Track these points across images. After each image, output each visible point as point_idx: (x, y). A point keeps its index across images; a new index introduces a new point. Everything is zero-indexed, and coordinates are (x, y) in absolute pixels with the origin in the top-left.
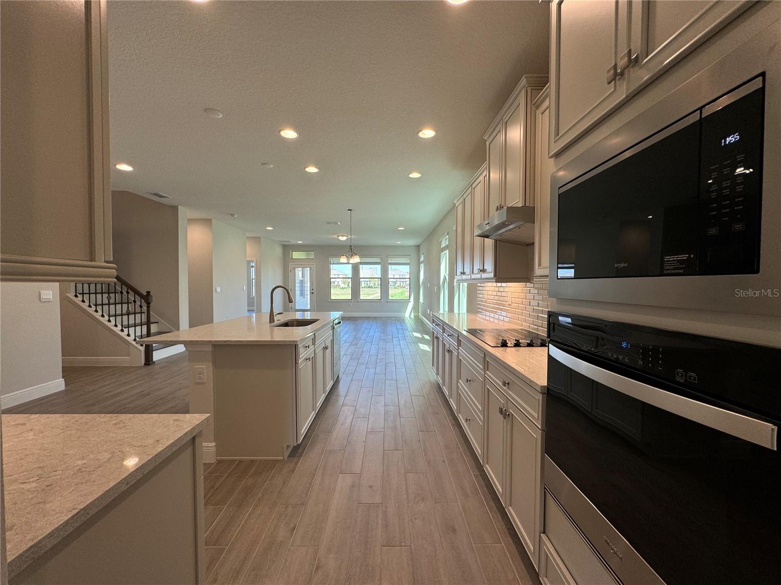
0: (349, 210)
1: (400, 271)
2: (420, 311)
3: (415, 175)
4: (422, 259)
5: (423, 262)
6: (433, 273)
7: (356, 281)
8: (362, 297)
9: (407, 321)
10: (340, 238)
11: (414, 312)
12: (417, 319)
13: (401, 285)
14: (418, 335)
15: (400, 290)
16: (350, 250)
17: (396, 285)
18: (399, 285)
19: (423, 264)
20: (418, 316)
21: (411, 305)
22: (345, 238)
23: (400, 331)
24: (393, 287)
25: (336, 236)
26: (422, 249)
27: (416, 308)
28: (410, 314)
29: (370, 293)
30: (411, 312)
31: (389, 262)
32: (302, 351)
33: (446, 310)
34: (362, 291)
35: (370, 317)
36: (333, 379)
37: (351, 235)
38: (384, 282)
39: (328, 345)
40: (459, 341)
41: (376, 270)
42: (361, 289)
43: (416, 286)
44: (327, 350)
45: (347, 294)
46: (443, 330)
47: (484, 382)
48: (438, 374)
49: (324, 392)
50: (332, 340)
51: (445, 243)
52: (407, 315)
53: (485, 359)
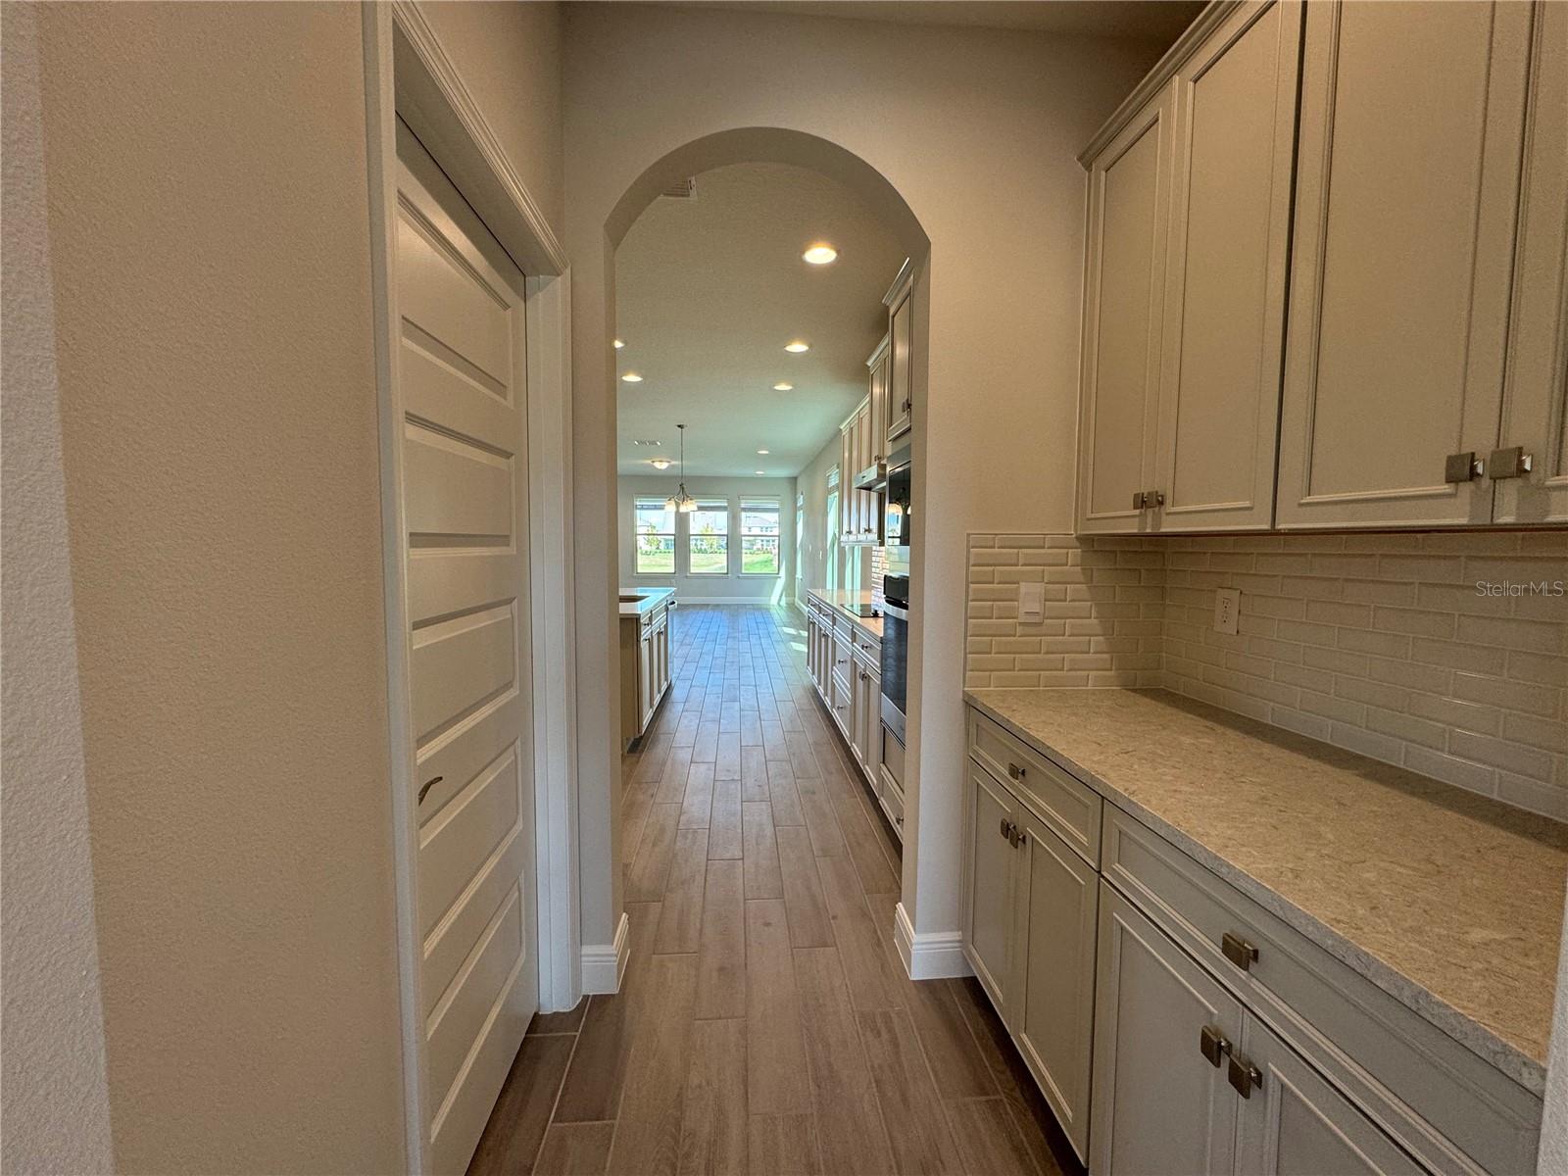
0: (679, 426)
1: (762, 523)
2: (797, 593)
3: (783, 387)
4: (800, 502)
5: (801, 508)
6: (816, 527)
7: (681, 542)
8: (693, 570)
9: (773, 611)
10: (658, 465)
11: (786, 595)
12: (792, 608)
13: (765, 547)
14: (792, 631)
15: (762, 557)
16: (680, 487)
17: (755, 548)
18: (760, 547)
19: (801, 512)
20: (794, 603)
21: (780, 584)
22: (664, 466)
23: (761, 626)
24: (748, 551)
25: (649, 462)
26: (801, 485)
27: (789, 589)
28: (780, 600)
29: (708, 562)
30: (781, 595)
31: (743, 505)
32: (643, 627)
33: (836, 588)
34: (694, 558)
35: (708, 605)
36: (666, 679)
37: (675, 460)
38: (733, 543)
39: (663, 630)
40: (834, 620)
41: (720, 521)
42: (692, 555)
43: (789, 549)
44: (662, 637)
45: (666, 564)
46: (820, 609)
47: (852, 657)
48: (813, 673)
49: (659, 692)
50: (666, 627)
51: (834, 481)
52: (774, 600)
53: (853, 631)
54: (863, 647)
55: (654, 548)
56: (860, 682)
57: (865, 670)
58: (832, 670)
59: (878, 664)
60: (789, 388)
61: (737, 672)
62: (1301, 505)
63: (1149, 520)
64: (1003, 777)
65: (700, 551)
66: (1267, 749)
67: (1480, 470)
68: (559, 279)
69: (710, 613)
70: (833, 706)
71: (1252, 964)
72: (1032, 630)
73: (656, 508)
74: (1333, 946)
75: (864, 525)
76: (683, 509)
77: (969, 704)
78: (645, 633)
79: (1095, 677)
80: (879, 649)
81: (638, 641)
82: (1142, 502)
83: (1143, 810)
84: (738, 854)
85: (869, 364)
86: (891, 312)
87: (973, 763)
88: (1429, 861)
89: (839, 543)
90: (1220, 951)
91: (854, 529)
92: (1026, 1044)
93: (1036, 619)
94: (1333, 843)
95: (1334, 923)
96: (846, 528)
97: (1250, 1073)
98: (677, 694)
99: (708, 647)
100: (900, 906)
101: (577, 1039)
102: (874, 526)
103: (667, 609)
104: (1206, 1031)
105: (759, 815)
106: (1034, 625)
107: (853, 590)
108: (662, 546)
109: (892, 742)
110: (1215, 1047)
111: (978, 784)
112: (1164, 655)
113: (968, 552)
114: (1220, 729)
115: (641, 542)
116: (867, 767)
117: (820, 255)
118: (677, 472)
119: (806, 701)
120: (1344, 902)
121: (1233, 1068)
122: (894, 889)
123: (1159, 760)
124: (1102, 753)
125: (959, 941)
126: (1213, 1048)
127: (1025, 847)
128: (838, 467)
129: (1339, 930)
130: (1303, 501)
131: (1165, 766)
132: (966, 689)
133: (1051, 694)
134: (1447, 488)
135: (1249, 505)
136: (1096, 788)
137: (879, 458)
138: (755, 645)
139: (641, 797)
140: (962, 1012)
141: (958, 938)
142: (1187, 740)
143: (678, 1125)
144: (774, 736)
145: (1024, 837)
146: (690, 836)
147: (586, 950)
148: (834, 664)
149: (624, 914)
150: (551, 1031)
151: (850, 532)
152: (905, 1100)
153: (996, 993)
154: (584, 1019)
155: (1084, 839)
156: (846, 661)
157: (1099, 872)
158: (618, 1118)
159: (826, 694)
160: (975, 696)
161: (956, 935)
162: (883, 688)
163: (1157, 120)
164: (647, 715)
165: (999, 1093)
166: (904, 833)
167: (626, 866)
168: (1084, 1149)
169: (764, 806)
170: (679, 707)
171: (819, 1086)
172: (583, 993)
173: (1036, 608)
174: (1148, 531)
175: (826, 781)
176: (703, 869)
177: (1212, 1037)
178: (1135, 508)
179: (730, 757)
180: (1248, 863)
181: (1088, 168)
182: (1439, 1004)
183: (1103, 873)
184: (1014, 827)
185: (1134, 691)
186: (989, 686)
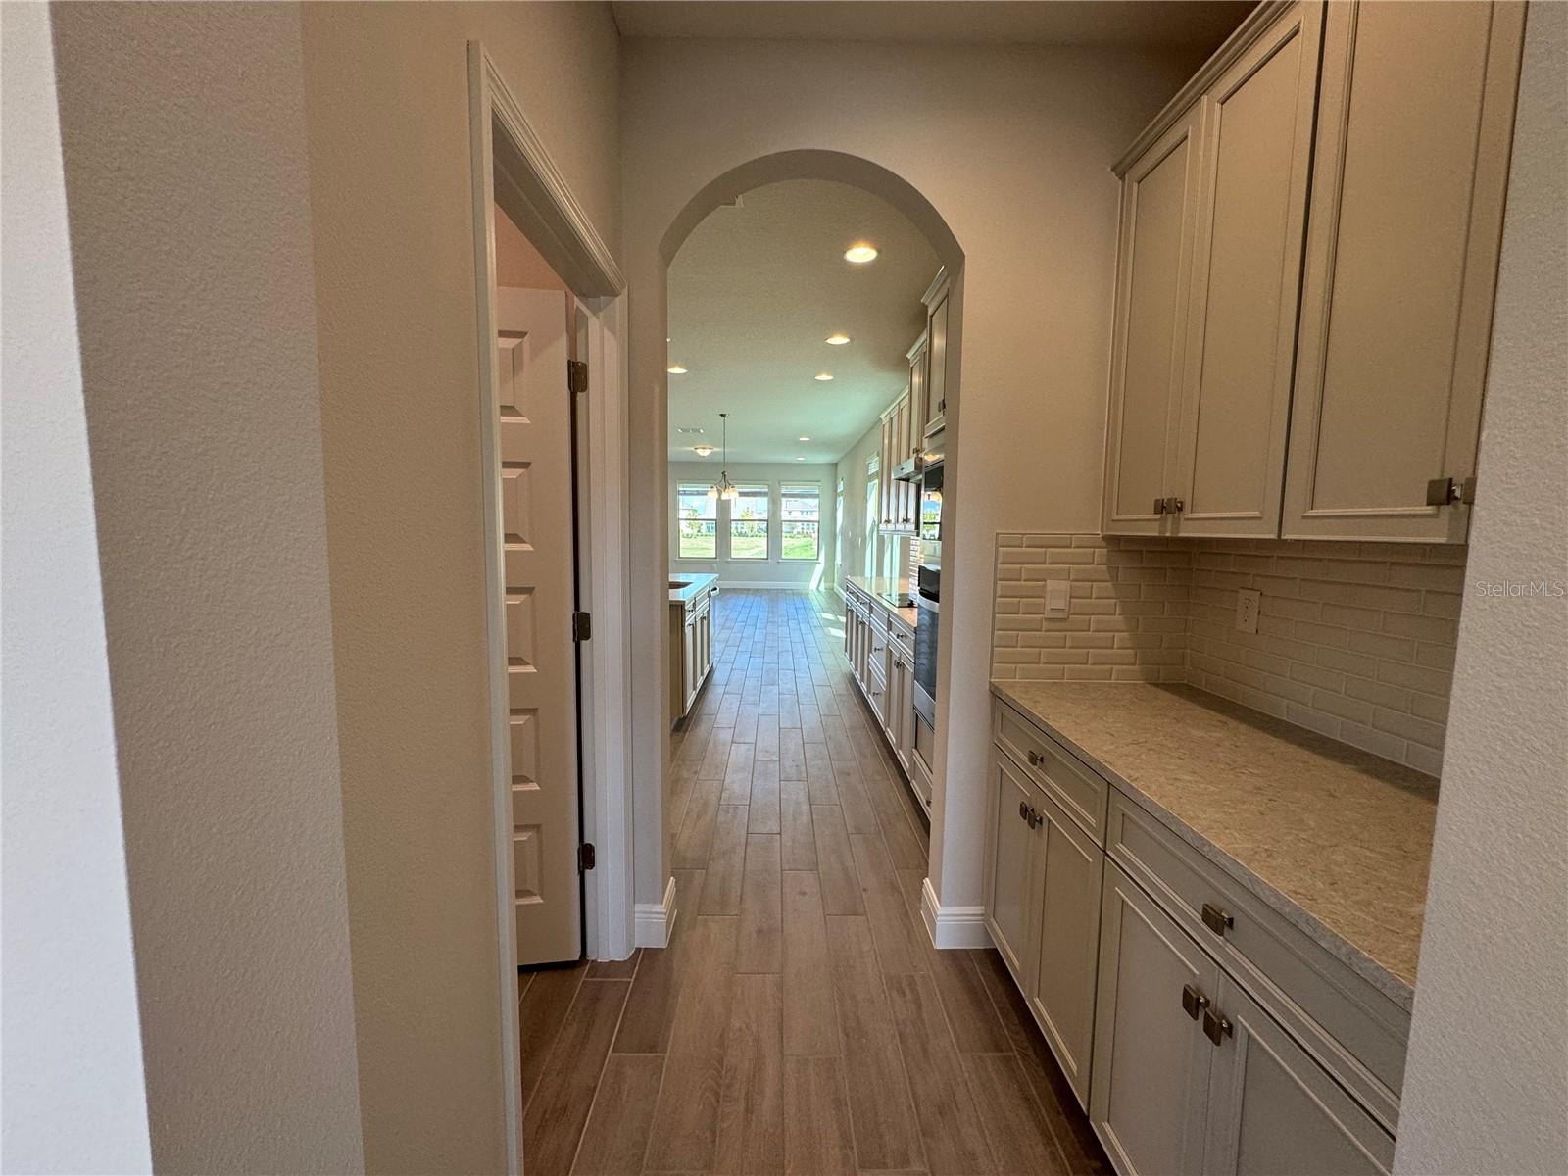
0: (722, 415)
1: (801, 509)
2: (836, 580)
3: (824, 377)
4: (840, 488)
5: (841, 494)
6: (856, 513)
7: (722, 527)
8: (735, 554)
9: (812, 596)
10: (700, 452)
11: (825, 582)
12: (832, 594)
13: (805, 531)
14: (830, 617)
15: (803, 541)
16: (721, 473)
17: (795, 532)
18: (800, 531)
19: (841, 498)
20: (833, 589)
21: (820, 568)
22: (707, 452)
23: (801, 611)
24: (788, 535)
25: (693, 449)
26: (842, 470)
27: (828, 573)
28: (819, 585)
29: (748, 546)
30: (820, 581)
31: (783, 491)
32: (687, 613)
33: (874, 575)
34: (735, 541)
35: (749, 590)
36: (708, 663)
37: (719, 447)
38: (773, 529)
39: (705, 615)
40: (871, 608)
41: (760, 507)
42: (733, 538)
43: (828, 535)
44: (705, 622)
45: (707, 548)
46: (858, 597)
47: (888, 645)
48: (851, 660)
49: (702, 674)
50: (708, 612)
51: (874, 468)
52: (813, 585)
53: (889, 621)
54: (898, 636)
55: (696, 531)
56: (895, 671)
57: (900, 658)
58: (869, 656)
59: (912, 654)
60: (830, 378)
61: (776, 656)
62: (1304, 517)
63: (1169, 525)
64: (1024, 764)
65: (740, 535)
66: (1276, 744)
67: (1458, 493)
68: (617, 299)
69: (751, 598)
70: (869, 692)
71: (1226, 929)
72: (1058, 625)
73: (698, 493)
74: (1289, 913)
75: (902, 515)
76: (725, 496)
77: (995, 694)
78: (689, 619)
79: (1119, 671)
80: (914, 638)
81: (683, 626)
82: (1161, 507)
83: (1142, 795)
84: (776, 829)
85: (909, 356)
86: (930, 312)
87: (997, 748)
88: (1399, 847)
89: (878, 531)
90: (1200, 918)
91: (892, 518)
92: (1039, 1008)
93: (1060, 615)
94: (1313, 829)
95: (1294, 895)
96: (884, 518)
97: (1221, 1024)
98: (717, 677)
99: (748, 632)
100: (927, 881)
101: (631, 985)
102: (912, 516)
103: (709, 595)
104: (1188, 989)
105: (796, 792)
106: (1059, 621)
107: (891, 579)
108: (704, 529)
109: (924, 727)
110: (1194, 1003)
111: (1002, 770)
112: (1188, 651)
113: (997, 551)
114: (1233, 724)
115: (683, 525)
116: (900, 751)
117: (861, 254)
118: (721, 458)
119: (844, 686)
120: (1307, 878)
121: (1208, 1021)
122: (922, 865)
123: (1166, 751)
124: (1112, 743)
125: (982, 915)
126: (1192, 1003)
127: (1041, 829)
128: (878, 455)
129: (1295, 900)
130: (1306, 514)
131: (1171, 757)
132: (992, 680)
133: (1074, 686)
134: (1430, 510)
135: (1259, 515)
136: (1104, 775)
137: (917, 451)
138: (794, 630)
139: (685, 775)
140: (982, 978)
141: (979, 913)
142: (1198, 733)
143: (721, 1061)
144: (811, 719)
145: (1041, 819)
146: (731, 811)
147: (638, 907)
148: (870, 651)
149: (672, 878)
150: (608, 976)
151: (888, 522)
152: (925, 1051)
153: (1014, 962)
154: (637, 968)
155: (1092, 821)
156: (882, 649)
157: (1104, 851)
158: (668, 1052)
159: (862, 680)
160: (1000, 687)
161: (978, 910)
162: (916, 677)
163: (1186, 137)
164: (691, 697)
165: (1012, 1050)
166: (931, 813)
167: (673, 836)
168: (1086, 1098)
169: (802, 785)
170: (720, 690)
171: (847, 1036)
172: (636, 946)
173: (1061, 604)
174: (1168, 534)
175: (860, 763)
176: (743, 841)
177: (1192, 993)
178: (1156, 513)
179: (769, 740)
180: (1229, 843)
181: (1122, 178)
182: (1367, 960)
183: (1109, 852)
184: (1032, 810)
185: (1157, 685)
186: (1015, 678)
